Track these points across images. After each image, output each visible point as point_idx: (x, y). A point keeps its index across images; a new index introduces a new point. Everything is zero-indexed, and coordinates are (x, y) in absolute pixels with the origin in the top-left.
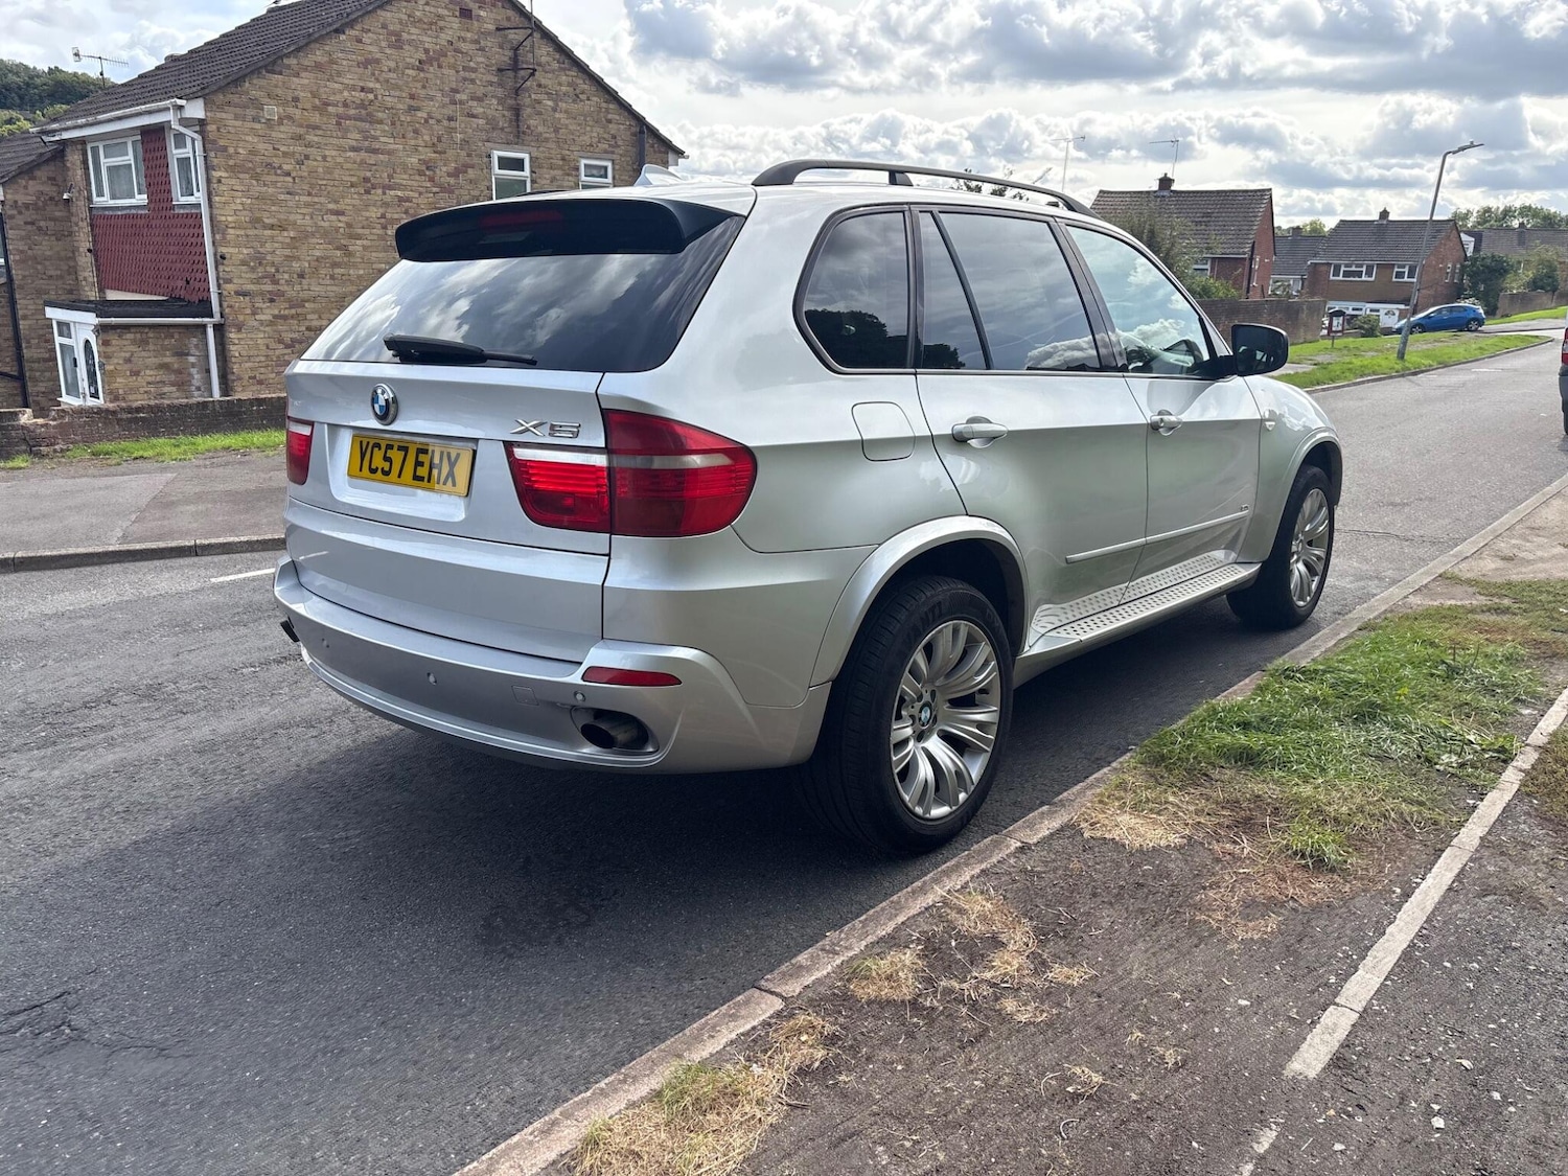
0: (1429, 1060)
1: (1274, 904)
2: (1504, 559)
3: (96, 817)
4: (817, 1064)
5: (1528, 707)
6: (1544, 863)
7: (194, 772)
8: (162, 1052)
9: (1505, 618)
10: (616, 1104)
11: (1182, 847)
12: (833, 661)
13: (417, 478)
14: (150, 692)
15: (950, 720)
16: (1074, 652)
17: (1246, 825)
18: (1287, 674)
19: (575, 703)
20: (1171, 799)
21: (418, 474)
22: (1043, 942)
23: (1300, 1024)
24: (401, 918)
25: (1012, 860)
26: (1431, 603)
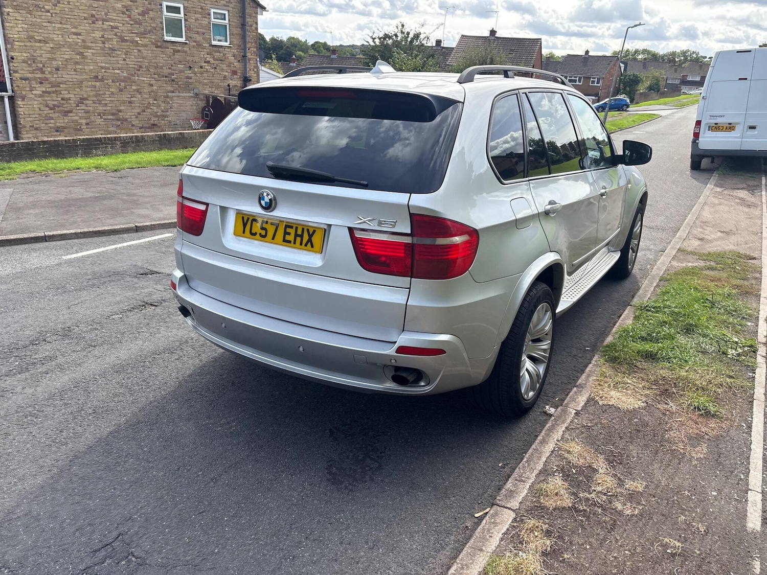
1: (700, 437)
2: (700, 239)
4: (549, 549)
5: (749, 322)
8: (196, 567)
9: (716, 272)
11: (645, 408)
13: (285, 241)
14: (66, 333)
15: (532, 349)
17: (666, 393)
18: (647, 308)
20: (628, 381)
21: (286, 239)
22: (614, 467)
23: (741, 502)
24: (283, 472)
25: (576, 421)
26: (682, 265)
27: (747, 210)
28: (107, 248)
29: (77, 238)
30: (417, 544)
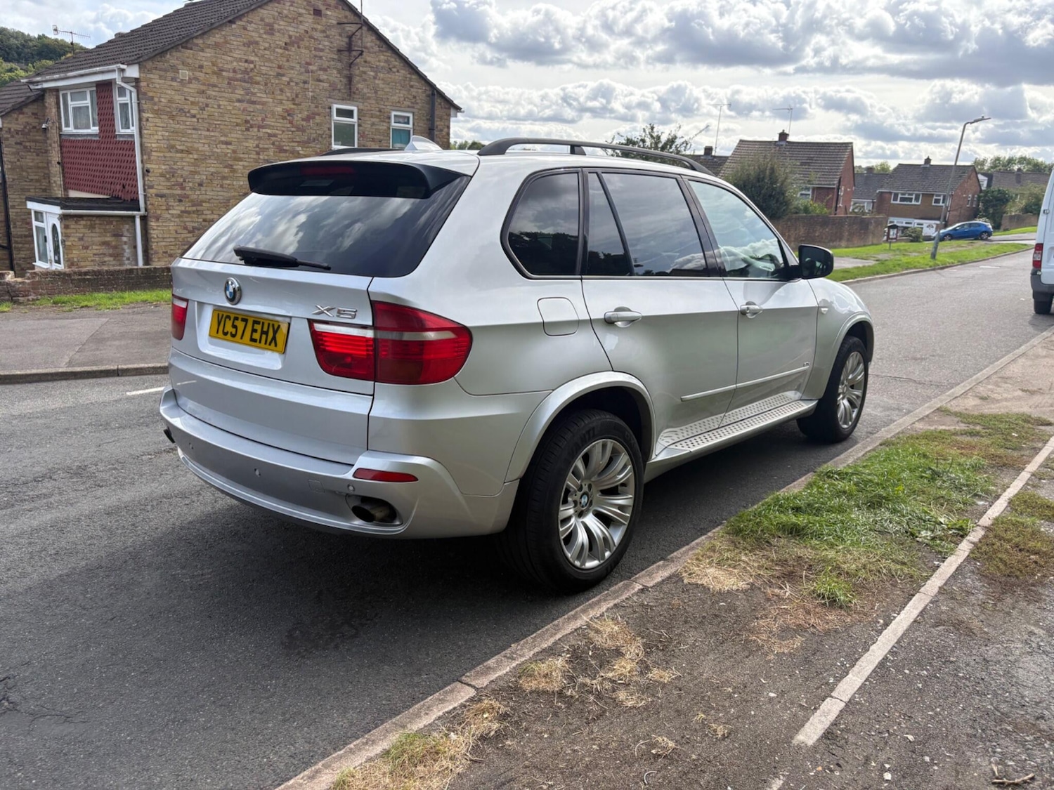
0: (887, 735)
1: (800, 629)
2: (982, 398)
3: (36, 558)
4: (493, 733)
5: (982, 500)
6: (978, 605)
7: (103, 528)
8: (67, 719)
9: (976, 439)
10: (359, 759)
11: (746, 591)
12: (520, 466)
13: (253, 340)
14: (79, 472)
15: (600, 504)
16: (685, 459)
17: (790, 577)
18: (829, 475)
19: (348, 492)
20: (743, 558)
21: (253, 337)
22: (648, 653)
23: (807, 709)
24: (232, 631)
25: (635, 598)
26: (929, 427)
30: (345, 721)
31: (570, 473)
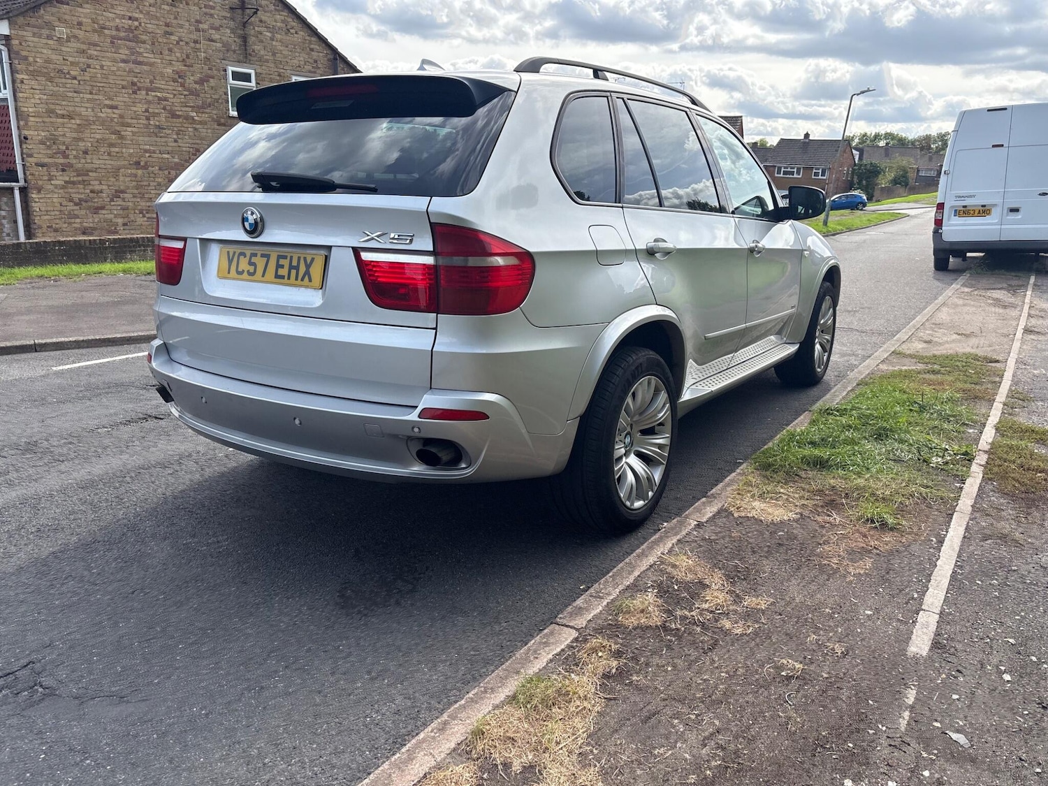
0: (988, 640)
1: (865, 552)
2: (926, 342)
3: (16, 536)
4: (614, 671)
5: (971, 429)
6: (1012, 519)
7: (83, 501)
8: (122, 699)
9: (939, 376)
10: (485, 708)
11: (798, 520)
12: (581, 405)
13: (277, 276)
14: (30, 447)
15: (641, 444)
17: (832, 505)
18: (828, 412)
19: (412, 434)
20: (782, 490)
21: (279, 274)
22: (733, 584)
23: (906, 623)
24: (276, 595)
25: (695, 533)
26: (893, 368)
27: (1001, 311)
28: (114, 359)
29: (78, 348)
30: (440, 675)
31: (623, 410)
